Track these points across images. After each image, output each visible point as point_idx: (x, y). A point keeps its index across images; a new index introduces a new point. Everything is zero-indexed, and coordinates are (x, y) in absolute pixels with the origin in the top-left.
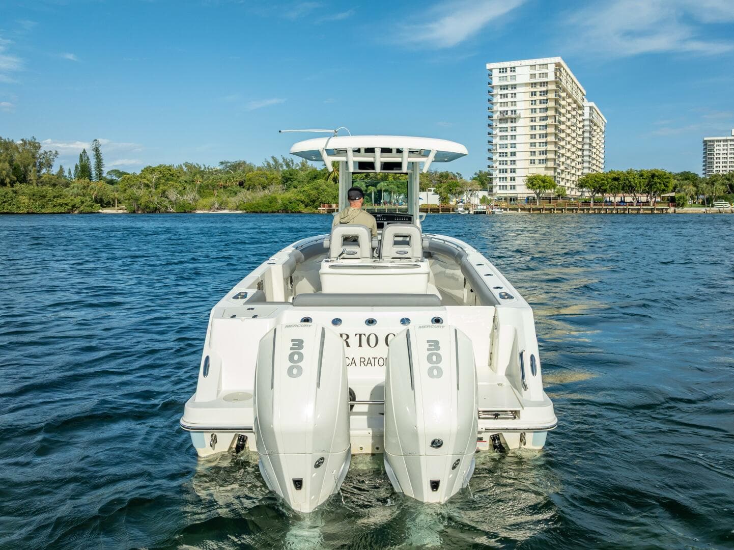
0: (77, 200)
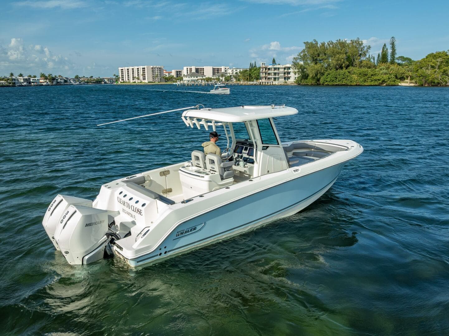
0: (385, 77)
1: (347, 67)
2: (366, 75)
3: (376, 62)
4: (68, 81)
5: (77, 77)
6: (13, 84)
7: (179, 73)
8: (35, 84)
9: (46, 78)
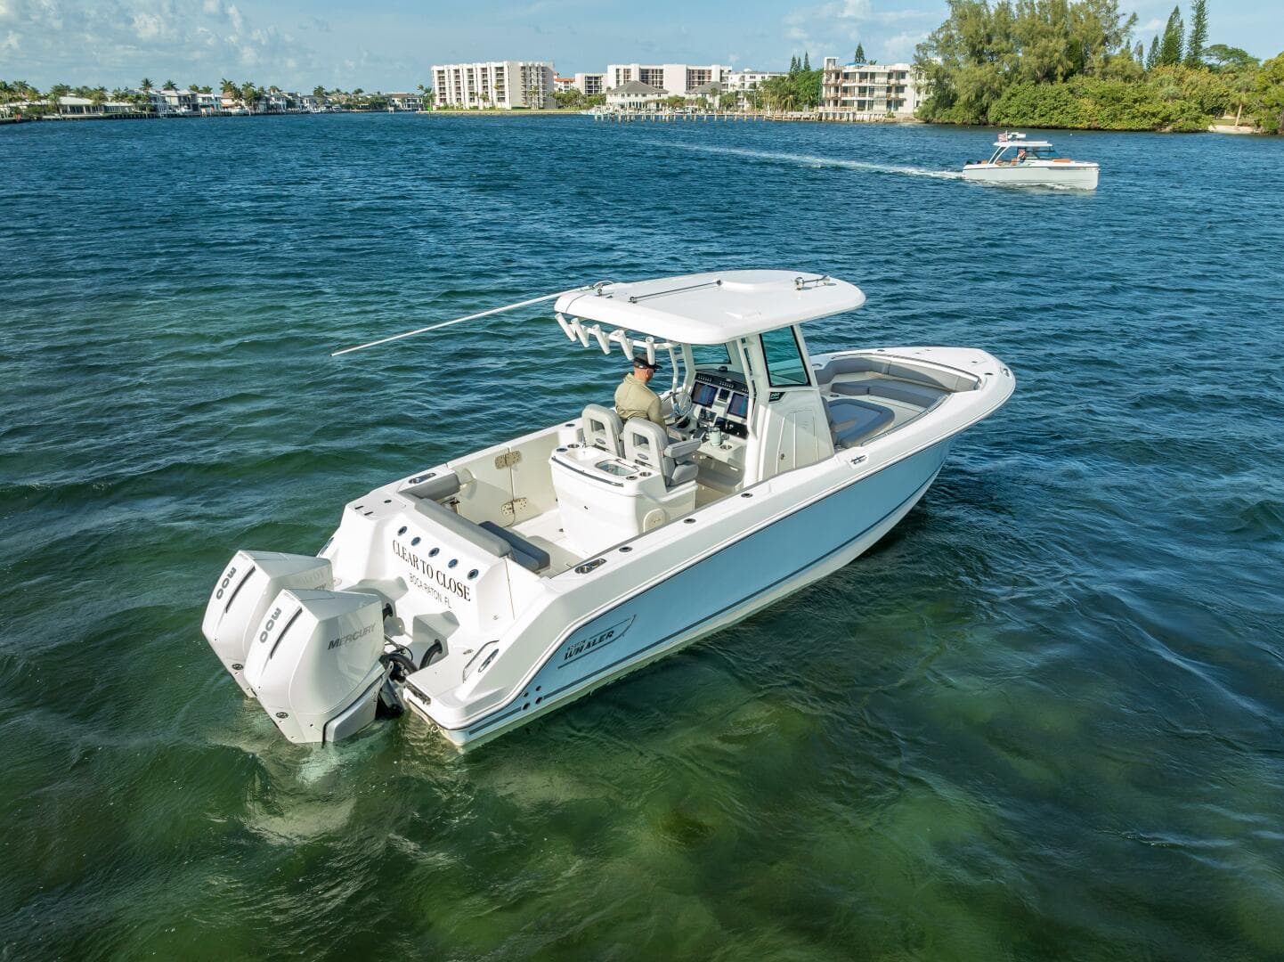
0: (1172, 107)
1: (1067, 76)
2: (1119, 100)
3: (1145, 60)
4: (298, 103)
5: (319, 92)
6: (151, 110)
7: (593, 82)
8: (210, 110)
9: (238, 95)
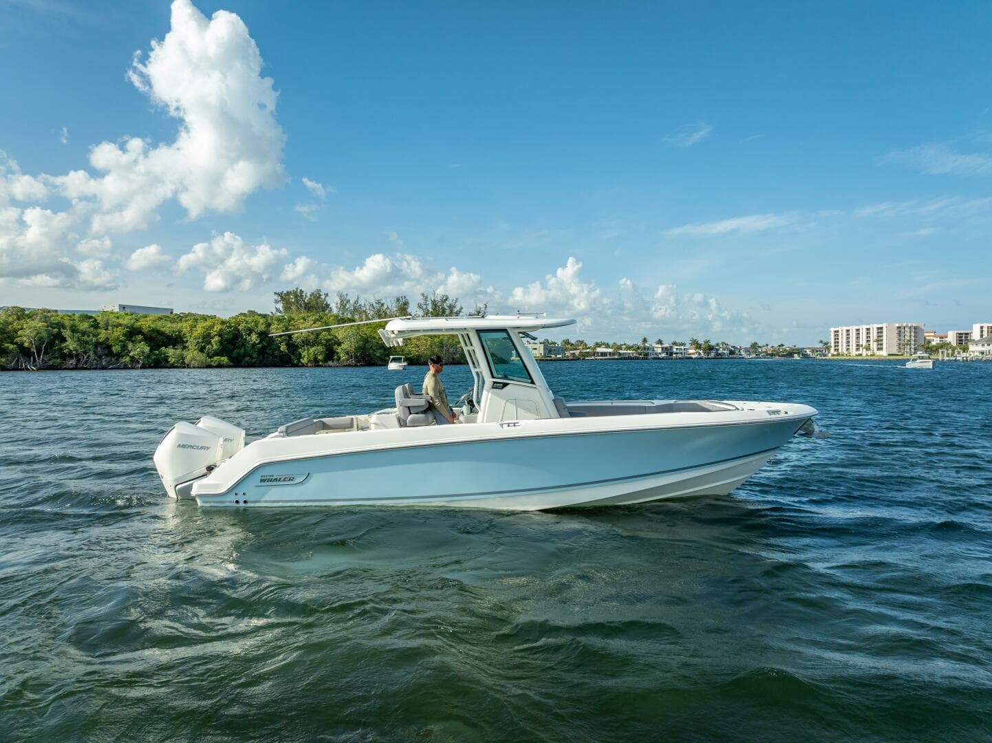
4: (737, 352)
5: (755, 346)
6: (644, 355)
7: (963, 339)
8: (680, 356)
9: (698, 346)
